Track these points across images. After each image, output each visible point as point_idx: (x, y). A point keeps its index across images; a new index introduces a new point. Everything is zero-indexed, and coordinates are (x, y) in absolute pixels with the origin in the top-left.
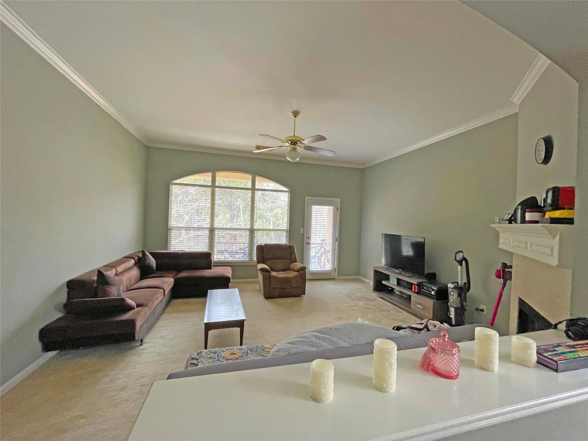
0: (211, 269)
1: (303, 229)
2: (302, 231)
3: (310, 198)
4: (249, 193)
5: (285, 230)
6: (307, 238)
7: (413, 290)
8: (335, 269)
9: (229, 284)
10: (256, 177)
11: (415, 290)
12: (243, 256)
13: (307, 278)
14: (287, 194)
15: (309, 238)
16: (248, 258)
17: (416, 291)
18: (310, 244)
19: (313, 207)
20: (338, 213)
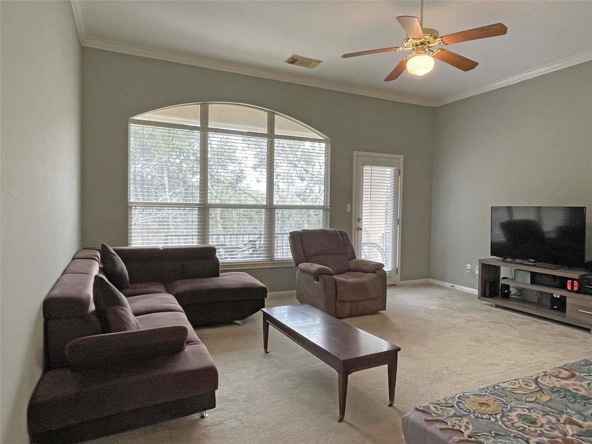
0: (218, 276)
1: (350, 205)
2: (349, 210)
3: (360, 153)
4: (264, 142)
5: (322, 206)
6: (357, 219)
7: (569, 288)
8: (397, 269)
9: (265, 299)
10: (276, 116)
11: (572, 288)
12: (251, 254)
13: (388, 284)
14: (323, 145)
15: (359, 220)
16: (266, 257)
17: (576, 289)
18: (361, 229)
19: (365, 169)
20: (400, 178)
